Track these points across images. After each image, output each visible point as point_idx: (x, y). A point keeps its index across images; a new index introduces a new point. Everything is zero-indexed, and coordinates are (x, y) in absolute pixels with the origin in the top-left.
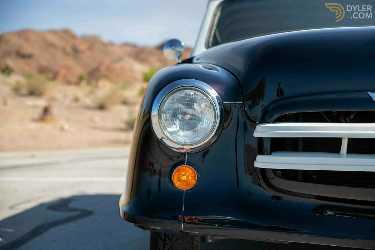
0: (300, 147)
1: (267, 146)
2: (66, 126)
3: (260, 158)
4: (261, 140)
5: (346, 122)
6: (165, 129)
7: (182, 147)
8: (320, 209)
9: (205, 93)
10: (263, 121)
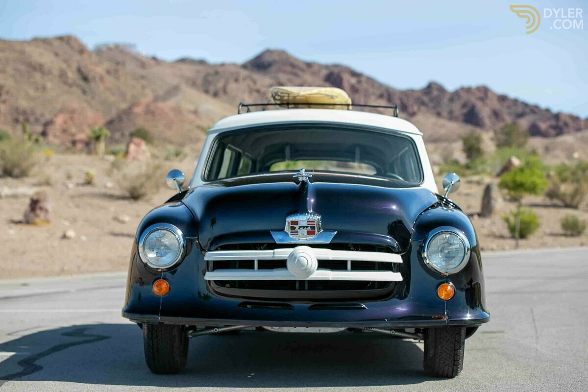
0: (237, 266)
1: (211, 265)
2: (71, 233)
3: (207, 273)
4: (208, 262)
5: (261, 249)
6: (147, 256)
7: (158, 267)
8: (244, 304)
9: (173, 233)
10: (209, 250)
